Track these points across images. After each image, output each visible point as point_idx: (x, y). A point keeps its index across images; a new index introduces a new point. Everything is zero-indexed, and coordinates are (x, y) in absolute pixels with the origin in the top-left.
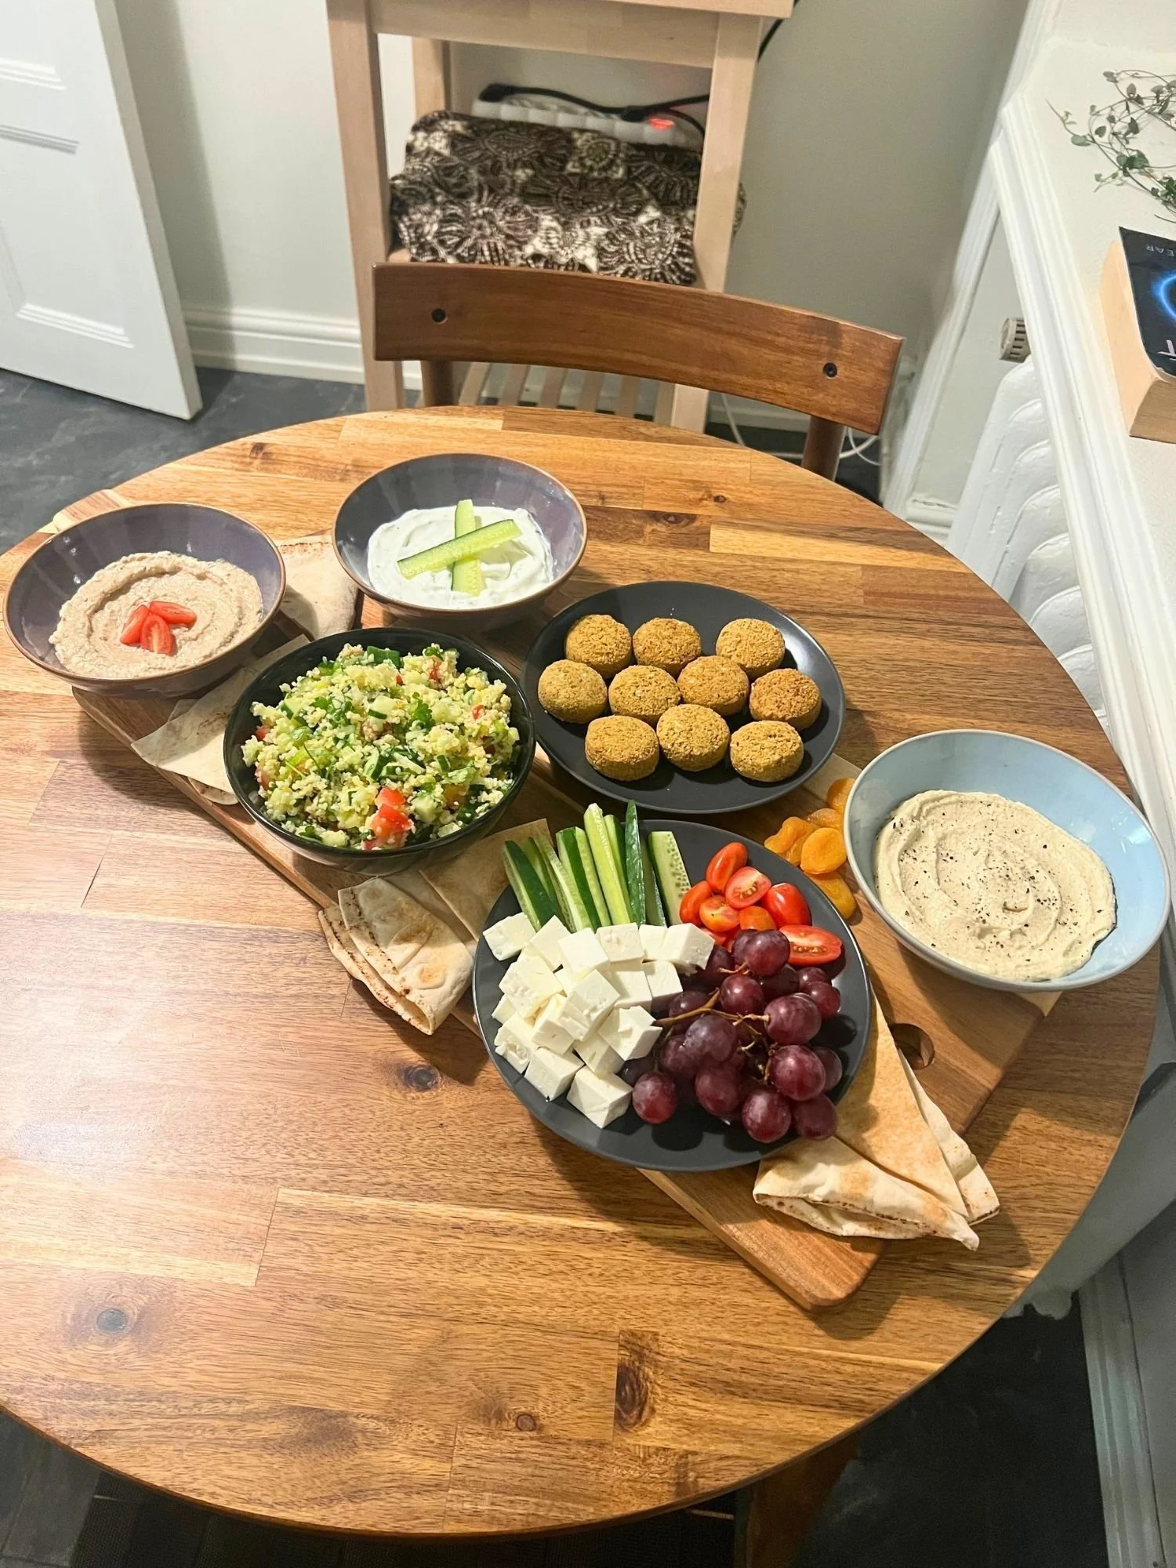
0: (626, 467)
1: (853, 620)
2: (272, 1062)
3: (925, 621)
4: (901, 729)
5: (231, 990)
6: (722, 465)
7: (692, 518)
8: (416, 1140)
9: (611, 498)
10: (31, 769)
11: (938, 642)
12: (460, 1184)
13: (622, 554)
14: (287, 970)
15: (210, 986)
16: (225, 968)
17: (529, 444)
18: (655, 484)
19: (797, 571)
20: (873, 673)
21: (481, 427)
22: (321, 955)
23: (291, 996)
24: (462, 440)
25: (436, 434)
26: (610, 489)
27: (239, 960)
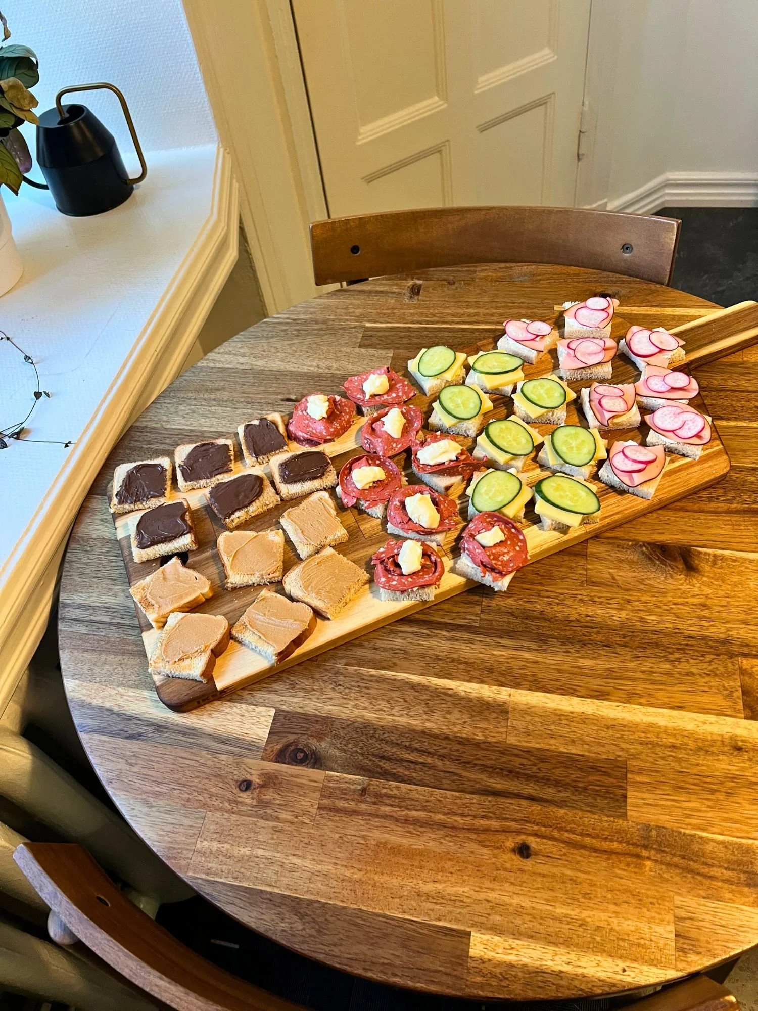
0: (330, 846)
6: (226, 846)
7: (281, 757)
9: (354, 791)
13: (356, 706)
17: (436, 898)
18: (305, 813)
21: (496, 939)
24: (519, 911)
25: (554, 927)
26: (352, 805)
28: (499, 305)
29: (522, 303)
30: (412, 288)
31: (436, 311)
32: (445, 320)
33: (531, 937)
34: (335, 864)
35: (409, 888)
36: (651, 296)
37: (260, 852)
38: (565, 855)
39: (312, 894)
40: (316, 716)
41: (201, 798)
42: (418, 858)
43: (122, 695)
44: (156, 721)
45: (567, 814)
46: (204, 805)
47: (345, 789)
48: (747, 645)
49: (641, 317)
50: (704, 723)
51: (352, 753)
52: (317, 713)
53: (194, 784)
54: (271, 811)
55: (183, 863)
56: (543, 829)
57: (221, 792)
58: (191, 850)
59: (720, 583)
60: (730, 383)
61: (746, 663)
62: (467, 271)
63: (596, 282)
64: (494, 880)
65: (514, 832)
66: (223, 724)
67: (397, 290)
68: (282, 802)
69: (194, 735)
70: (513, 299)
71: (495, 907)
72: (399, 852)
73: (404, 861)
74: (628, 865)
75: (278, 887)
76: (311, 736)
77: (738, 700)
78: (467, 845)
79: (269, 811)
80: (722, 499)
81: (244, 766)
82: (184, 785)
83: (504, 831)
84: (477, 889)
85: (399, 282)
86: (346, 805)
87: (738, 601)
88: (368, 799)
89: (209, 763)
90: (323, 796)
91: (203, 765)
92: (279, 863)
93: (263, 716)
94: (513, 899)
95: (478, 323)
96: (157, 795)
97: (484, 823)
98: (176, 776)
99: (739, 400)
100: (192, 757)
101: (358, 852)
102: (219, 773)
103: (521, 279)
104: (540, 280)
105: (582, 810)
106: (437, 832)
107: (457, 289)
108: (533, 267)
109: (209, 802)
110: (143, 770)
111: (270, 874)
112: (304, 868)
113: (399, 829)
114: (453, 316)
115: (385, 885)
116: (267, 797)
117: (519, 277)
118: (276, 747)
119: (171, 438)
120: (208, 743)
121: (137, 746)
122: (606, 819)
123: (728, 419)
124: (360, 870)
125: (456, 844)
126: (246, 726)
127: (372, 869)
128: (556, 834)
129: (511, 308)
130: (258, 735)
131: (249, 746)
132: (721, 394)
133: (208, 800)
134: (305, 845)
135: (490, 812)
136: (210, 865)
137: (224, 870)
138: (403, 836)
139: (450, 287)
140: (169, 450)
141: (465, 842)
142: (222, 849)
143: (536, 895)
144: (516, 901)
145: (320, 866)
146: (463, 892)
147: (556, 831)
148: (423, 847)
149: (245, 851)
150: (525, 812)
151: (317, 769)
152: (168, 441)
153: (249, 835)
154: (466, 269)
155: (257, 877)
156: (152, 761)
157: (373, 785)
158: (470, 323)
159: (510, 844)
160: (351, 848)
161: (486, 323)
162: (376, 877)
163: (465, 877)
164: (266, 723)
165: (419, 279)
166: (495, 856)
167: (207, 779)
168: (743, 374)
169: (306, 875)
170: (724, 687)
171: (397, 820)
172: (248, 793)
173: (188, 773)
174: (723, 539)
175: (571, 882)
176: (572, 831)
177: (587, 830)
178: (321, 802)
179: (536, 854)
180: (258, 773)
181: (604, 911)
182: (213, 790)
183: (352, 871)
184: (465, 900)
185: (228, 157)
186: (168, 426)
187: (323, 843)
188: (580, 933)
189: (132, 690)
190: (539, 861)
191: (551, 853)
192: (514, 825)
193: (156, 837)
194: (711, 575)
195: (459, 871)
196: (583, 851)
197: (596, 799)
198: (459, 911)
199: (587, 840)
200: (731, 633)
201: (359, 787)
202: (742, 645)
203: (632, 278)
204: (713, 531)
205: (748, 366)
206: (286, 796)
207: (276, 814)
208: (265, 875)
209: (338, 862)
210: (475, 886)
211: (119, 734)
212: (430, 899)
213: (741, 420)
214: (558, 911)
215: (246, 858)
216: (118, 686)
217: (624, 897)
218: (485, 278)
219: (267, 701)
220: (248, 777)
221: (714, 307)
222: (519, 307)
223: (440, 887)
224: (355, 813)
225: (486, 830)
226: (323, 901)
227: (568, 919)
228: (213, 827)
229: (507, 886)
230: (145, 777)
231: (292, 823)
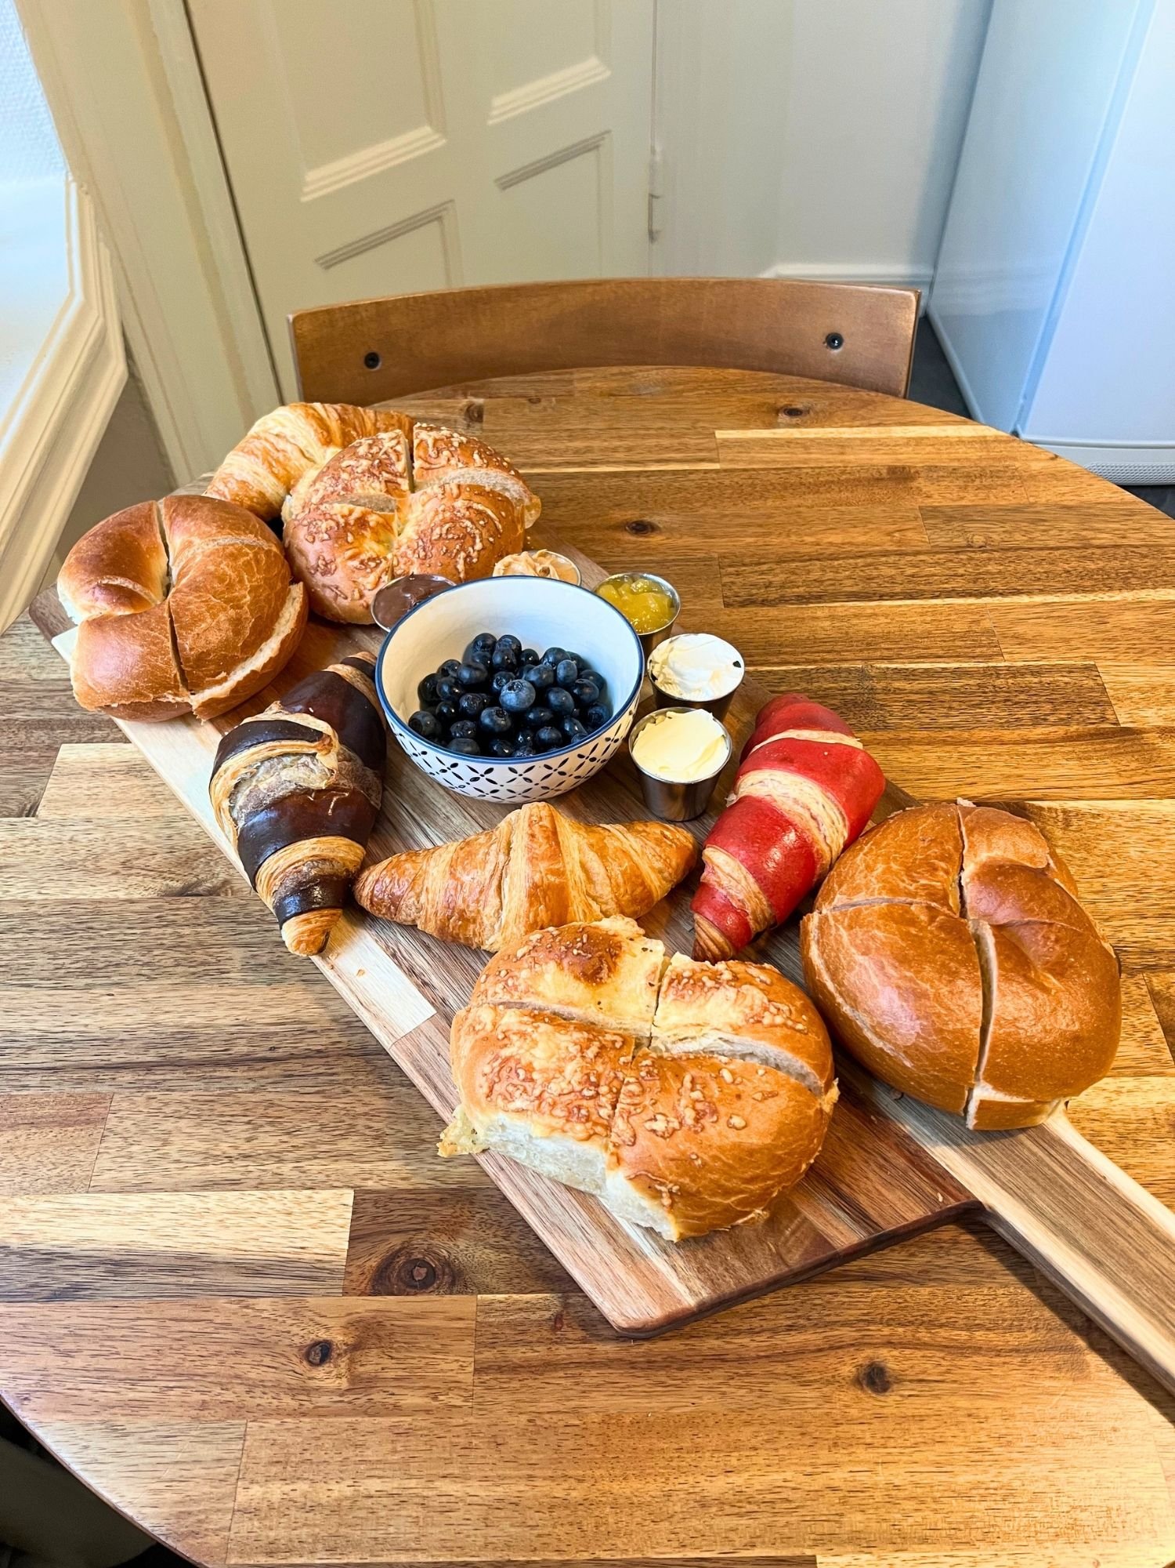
0: (514, 1443)
1: (143, 1058)
2: (760, 526)
3: (27, 1070)
4: (138, 875)
5: (817, 563)
6: (302, 1486)
7: (381, 1282)
8: (635, 497)
9: (539, 1324)
10: (1143, 714)
11: (24, 1026)
12: (596, 480)
14: (777, 579)
15: (836, 563)
16: (830, 575)
17: (738, 1504)
18: (453, 1386)
19: (209, 1157)
20: (146, 959)
21: (864, 1559)
22: (754, 591)
23: (764, 563)
25: (959, 1511)
26: (541, 1352)
27: (823, 581)
28: (623, 433)
29: (662, 428)
30: (468, 410)
31: (517, 447)
32: (537, 460)
33: (925, 1540)
34: (530, 1477)
35: (682, 1495)
36: (865, 410)
37: (374, 1485)
38: (948, 1371)
39: (495, 1549)
40: (438, 1191)
41: (228, 1396)
42: (688, 1432)
43: (23, 1212)
44: (107, 1254)
45: (931, 1293)
46: (239, 1410)
47: (522, 1324)
48: (1152, 952)
49: (858, 442)
50: (1118, 1092)
51: (521, 1250)
52: (438, 1184)
53: (212, 1369)
54: (384, 1395)
55: (214, 1540)
56: (901, 1330)
57: (271, 1375)
58: (226, 1511)
59: (1084, 855)
60: (1019, 538)
61: (1158, 982)
62: (557, 381)
63: (774, 391)
64: (835, 1445)
65: (852, 1345)
66: (254, 1235)
67: (441, 416)
68: (401, 1373)
69: (194, 1268)
70: (646, 423)
71: (850, 1496)
72: (650, 1426)
73: (662, 1445)
74: (1059, 1369)
75: (423, 1550)
76: (436, 1230)
77: (1161, 1045)
78: (771, 1387)
79: (377, 1397)
80: (1052, 719)
81: (310, 1313)
82: (191, 1376)
83: (831, 1348)
84: (809, 1470)
85: (443, 401)
86: (530, 1354)
87: (1119, 881)
88: (570, 1335)
89: (237, 1321)
90: (478, 1344)
91: (226, 1326)
92: (417, 1500)
93: (331, 1208)
94: (877, 1474)
95: (594, 463)
96: (135, 1408)
97: (796, 1339)
98: (168, 1361)
99: (1039, 563)
100: (194, 1315)
101: (570, 1444)
102: (259, 1337)
103: (653, 390)
104: (683, 391)
105: (957, 1282)
106: (712, 1374)
107: (545, 409)
108: (667, 371)
109: (251, 1402)
110: (94, 1360)
111: (400, 1526)
112: (469, 1500)
113: (641, 1382)
114: (549, 453)
115: (635, 1500)
116: (369, 1368)
117: (646, 388)
118: (368, 1264)
119: (52, 697)
120: (226, 1280)
121: (74, 1313)
122: (1001, 1291)
123: (1029, 593)
124: (580, 1481)
125: (752, 1391)
126: (300, 1234)
127: (603, 1472)
128: (924, 1335)
129: (643, 437)
130: (327, 1247)
131: (313, 1273)
132: (1009, 554)
133: (246, 1397)
134: (466, 1452)
135: (799, 1317)
136: (272, 1534)
137: (304, 1538)
138: (648, 1395)
139: (534, 407)
140: (50, 720)
141: (768, 1383)
142: (293, 1495)
143: (917, 1457)
144: (883, 1476)
145: (500, 1489)
146: (785, 1481)
147: (922, 1329)
148: (693, 1408)
149: (342, 1489)
150: (861, 1306)
151: (459, 1293)
152: (46, 703)
153: (344, 1455)
154: (553, 377)
155: (376, 1539)
156: (110, 1338)
157: (573, 1305)
158: (580, 464)
159: (847, 1370)
160: (553, 1439)
161: (608, 463)
162: (615, 1487)
163: (781, 1452)
164: (340, 1222)
165: (476, 396)
166: (827, 1399)
167: (237, 1353)
168: (1033, 522)
169: (476, 1513)
170: (1134, 1026)
171: (632, 1365)
172: (326, 1367)
173: (193, 1350)
174: (1071, 784)
175: (971, 1419)
176: (951, 1325)
177: (975, 1318)
178: (478, 1357)
179: (899, 1381)
180: (343, 1321)
181: (1037, 1462)
182: (253, 1375)
183: (566, 1485)
184: (791, 1495)
185: (87, 199)
186: (44, 676)
187: (500, 1441)
188: (1006, 1513)
189: (45, 1198)
190: (907, 1393)
191: (924, 1372)
192: (848, 1334)
193: (145, 1498)
194: (1068, 844)
195: (768, 1441)
196: (980, 1359)
197: (976, 1258)
198: (782, 1520)
199: (979, 1335)
200: (1121, 935)
201: (547, 1315)
202: (1143, 953)
203: (828, 384)
204: (1049, 772)
205: (1038, 509)
206: (407, 1358)
207: (392, 1400)
208: (391, 1530)
209: (537, 1473)
210: (805, 1465)
211: (29, 1294)
212: (726, 1507)
213: (1049, 593)
214: (961, 1479)
215: (346, 1503)
216: (13, 1195)
217: (1065, 1428)
218: (591, 390)
219: (333, 1177)
220: (323, 1335)
221: (965, 423)
222: (658, 436)
223: (738, 1480)
224: (549, 1366)
225: (800, 1352)
226: (521, 1559)
227: (982, 1491)
228: (265, 1454)
229: (862, 1453)
230: (102, 1376)
231: (428, 1412)
